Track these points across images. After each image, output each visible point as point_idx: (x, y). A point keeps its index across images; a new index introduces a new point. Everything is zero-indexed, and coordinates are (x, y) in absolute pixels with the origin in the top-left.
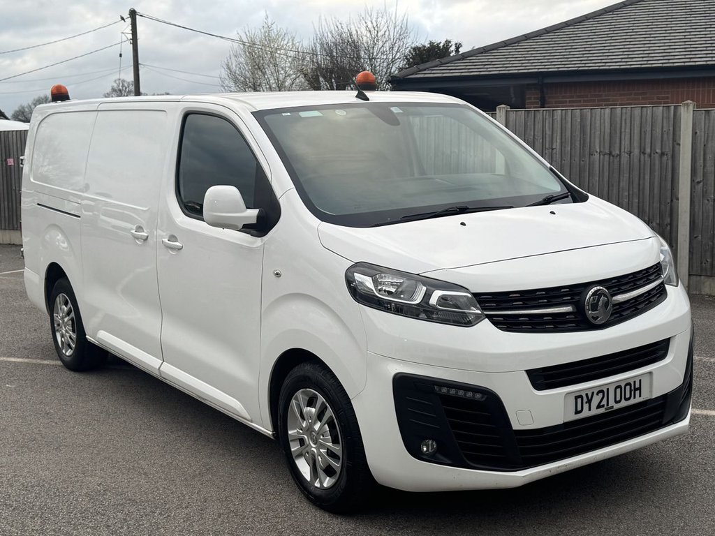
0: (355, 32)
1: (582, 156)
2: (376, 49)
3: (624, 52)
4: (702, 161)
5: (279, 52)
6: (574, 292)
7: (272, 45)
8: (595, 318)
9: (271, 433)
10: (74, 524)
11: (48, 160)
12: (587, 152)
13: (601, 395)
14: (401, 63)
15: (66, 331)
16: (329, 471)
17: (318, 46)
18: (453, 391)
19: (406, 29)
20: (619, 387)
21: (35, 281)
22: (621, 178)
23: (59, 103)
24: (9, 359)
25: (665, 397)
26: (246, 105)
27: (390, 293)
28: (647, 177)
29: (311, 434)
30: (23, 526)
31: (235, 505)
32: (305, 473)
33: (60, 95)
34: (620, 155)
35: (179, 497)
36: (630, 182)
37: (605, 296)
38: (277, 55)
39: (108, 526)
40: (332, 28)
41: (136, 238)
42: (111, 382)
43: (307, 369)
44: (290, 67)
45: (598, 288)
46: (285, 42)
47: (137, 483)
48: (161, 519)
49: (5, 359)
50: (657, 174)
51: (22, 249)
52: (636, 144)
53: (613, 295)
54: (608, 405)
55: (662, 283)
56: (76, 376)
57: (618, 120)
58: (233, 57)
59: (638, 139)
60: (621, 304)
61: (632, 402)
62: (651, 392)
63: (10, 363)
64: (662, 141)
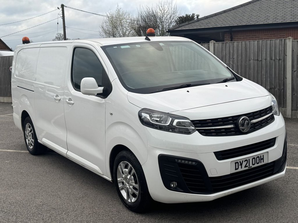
0: (155, 11)
1: (246, 61)
2: (164, 18)
3: (265, 17)
4: (296, 62)
5: (123, 20)
6: (234, 119)
7: (120, 17)
8: (243, 130)
9: (111, 180)
10: (29, 219)
11: (24, 68)
12: (248, 60)
13: (246, 162)
14: (174, 24)
15: (30, 139)
16: (134, 195)
17: (140, 17)
18: (183, 161)
19: (176, 9)
20: (254, 158)
21: (17, 118)
22: (262, 70)
23: (26, 44)
24: (7, 150)
25: (274, 162)
26: (98, 44)
27: (157, 121)
28: (273, 69)
29: (126, 180)
30: (8, 219)
31: (96, 210)
32: (125, 196)
33: (26, 41)
34: (262, 60)
35: (73, 207)
36: (266, 72)
37: (247, 120)
38: (122, 21)
39: (43, 219)
40: (145, 10)
41: (56, 100)
42: (48, 159)
43: (124, 153)
44: (128, 26)
45: (244, 117)
46: (126, 16)
47: (56, 201)
48: (65, 216)
49: (6, 150)
50: (277, 67)
51: (12, 105)
52: (268, 56)
53: (251, 120)
54: (249, 166)
55: (273, 114)
56: (34, 157)
57: (261, 45)
58: (104, 23)
59: (269, 53)
60: (255, 123)
61: (260, 164)
62: (268, 160)
63: (8, 152)
64: (279, 54)
